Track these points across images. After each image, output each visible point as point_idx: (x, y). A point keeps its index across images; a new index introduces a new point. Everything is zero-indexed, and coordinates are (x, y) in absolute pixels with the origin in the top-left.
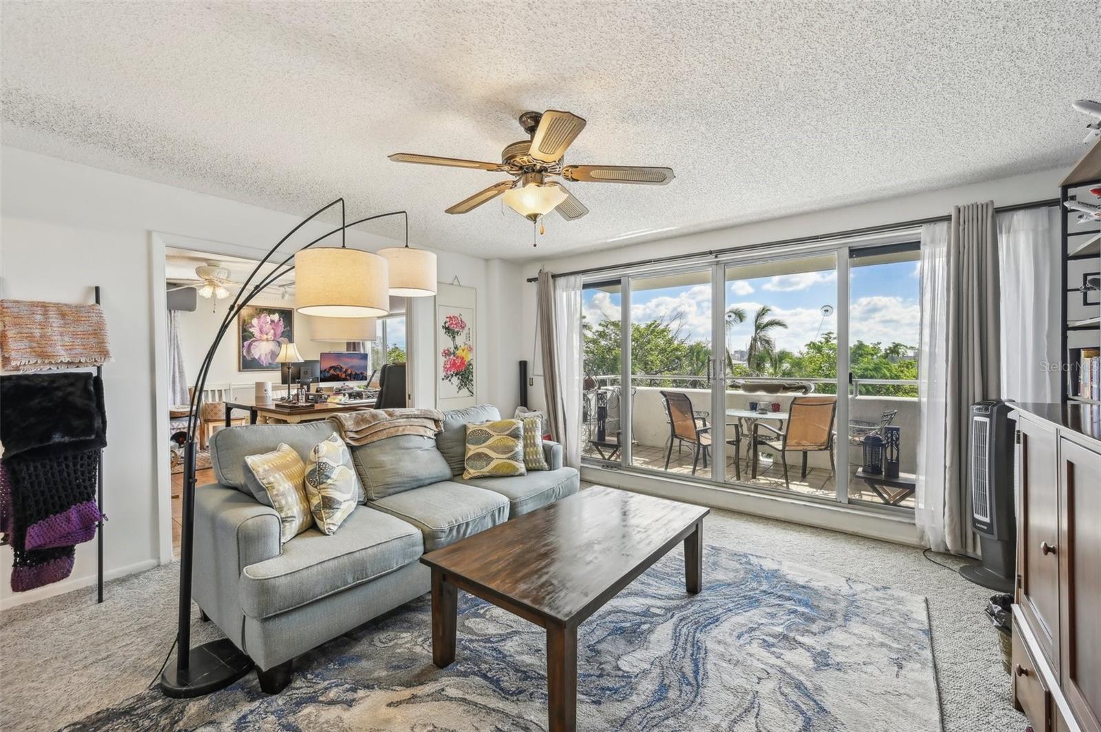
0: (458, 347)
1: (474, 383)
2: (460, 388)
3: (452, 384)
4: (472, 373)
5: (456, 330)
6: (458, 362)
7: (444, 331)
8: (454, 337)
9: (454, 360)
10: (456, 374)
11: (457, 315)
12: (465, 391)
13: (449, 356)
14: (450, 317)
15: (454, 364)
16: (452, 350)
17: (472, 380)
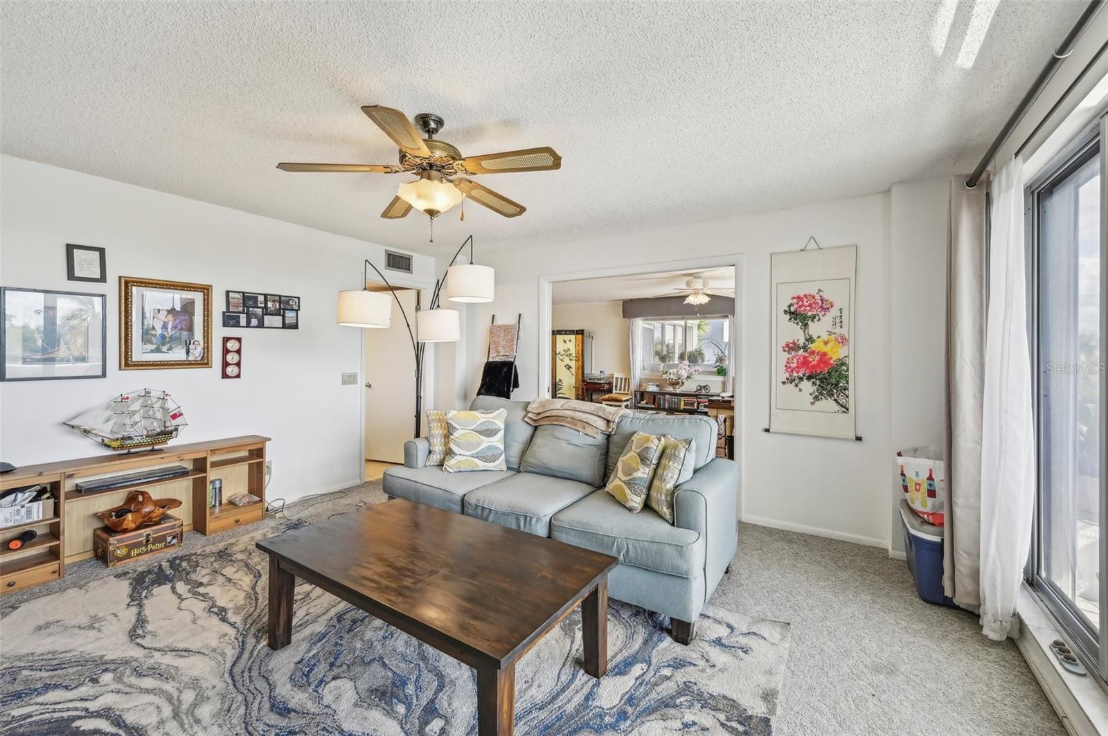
0: (815, 337)
1: (851, 393)
2: (816, 398)
3: (800, 390)
4: (847, 377)
5: (810, 314)
6: (814, 360)
7: (788, 317)
8: (806, 325)
9: (805, 358)
10: (809, 378)
11: (814, 292)
12: (828, 404)
13: (796, 351)
14: (799, 298)
15: (805, 363)
16: (801, 343)
17: (846, 389)
